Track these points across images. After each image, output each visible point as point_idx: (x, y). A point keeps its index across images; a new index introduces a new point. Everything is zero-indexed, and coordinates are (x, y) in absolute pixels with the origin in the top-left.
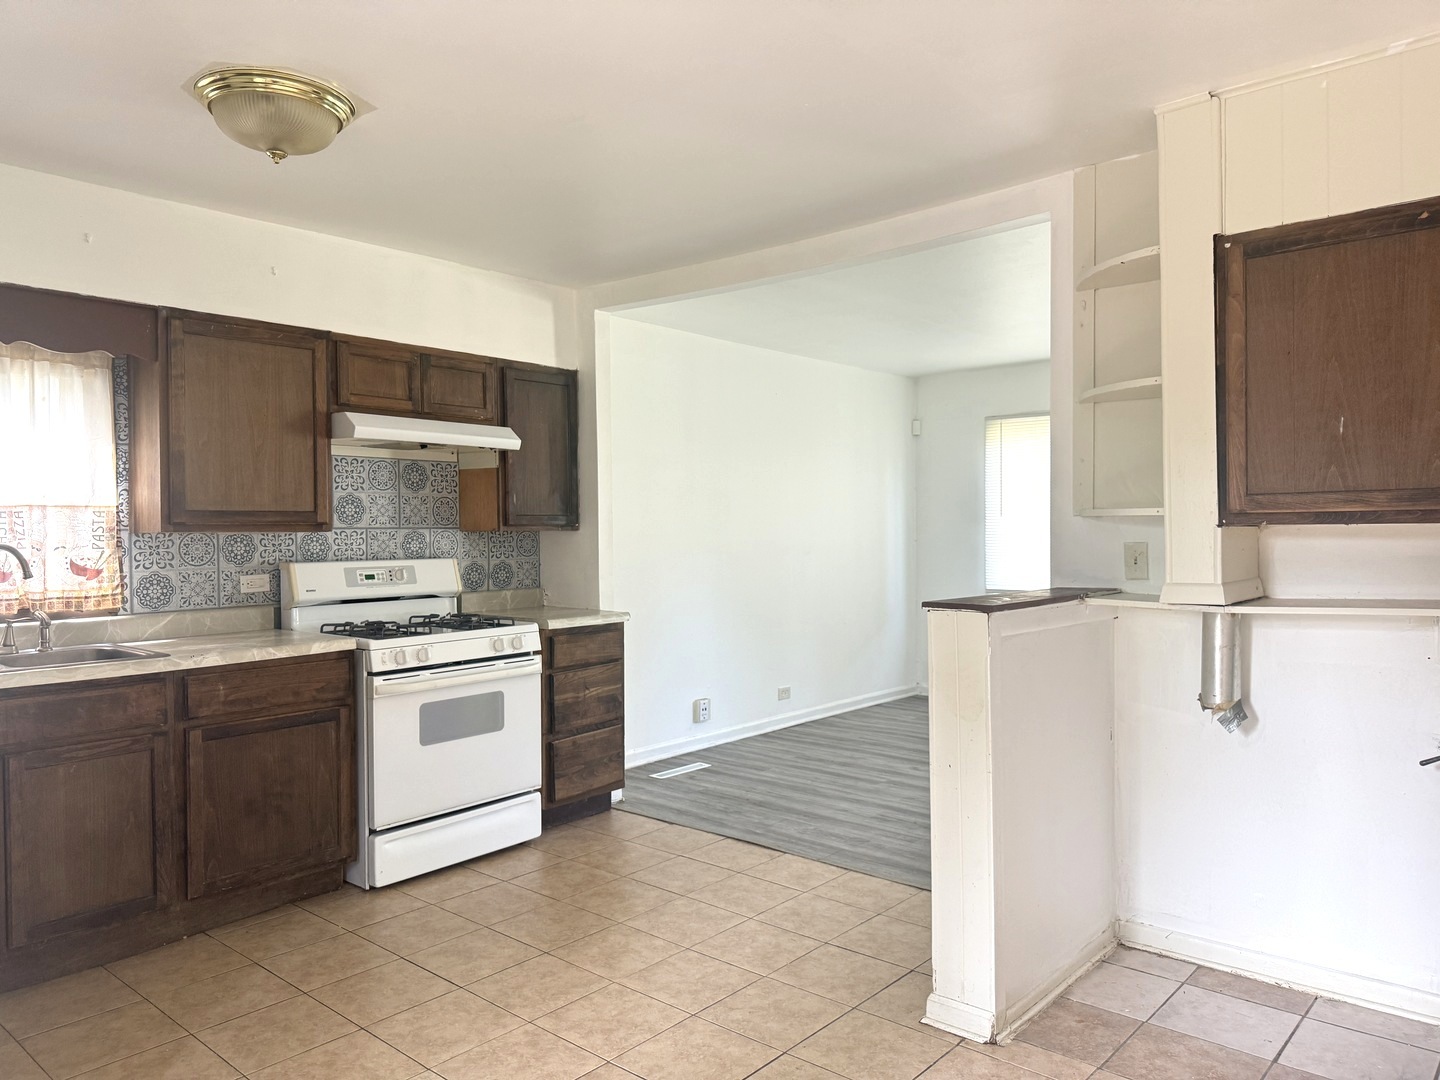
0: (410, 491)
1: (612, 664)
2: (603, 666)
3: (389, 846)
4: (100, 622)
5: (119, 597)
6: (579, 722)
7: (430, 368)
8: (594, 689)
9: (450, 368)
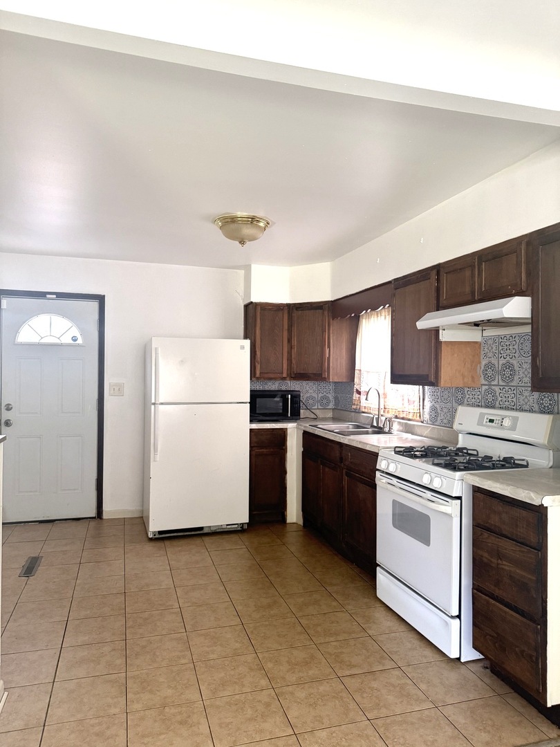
1: (525, 549)
2: (516, 545)
3: (381, 576)
4: (414, 425)
5: (418, 414)
6: (493, 587)
7: (482, 265)
8: (507, 564)
9: (494, 258)
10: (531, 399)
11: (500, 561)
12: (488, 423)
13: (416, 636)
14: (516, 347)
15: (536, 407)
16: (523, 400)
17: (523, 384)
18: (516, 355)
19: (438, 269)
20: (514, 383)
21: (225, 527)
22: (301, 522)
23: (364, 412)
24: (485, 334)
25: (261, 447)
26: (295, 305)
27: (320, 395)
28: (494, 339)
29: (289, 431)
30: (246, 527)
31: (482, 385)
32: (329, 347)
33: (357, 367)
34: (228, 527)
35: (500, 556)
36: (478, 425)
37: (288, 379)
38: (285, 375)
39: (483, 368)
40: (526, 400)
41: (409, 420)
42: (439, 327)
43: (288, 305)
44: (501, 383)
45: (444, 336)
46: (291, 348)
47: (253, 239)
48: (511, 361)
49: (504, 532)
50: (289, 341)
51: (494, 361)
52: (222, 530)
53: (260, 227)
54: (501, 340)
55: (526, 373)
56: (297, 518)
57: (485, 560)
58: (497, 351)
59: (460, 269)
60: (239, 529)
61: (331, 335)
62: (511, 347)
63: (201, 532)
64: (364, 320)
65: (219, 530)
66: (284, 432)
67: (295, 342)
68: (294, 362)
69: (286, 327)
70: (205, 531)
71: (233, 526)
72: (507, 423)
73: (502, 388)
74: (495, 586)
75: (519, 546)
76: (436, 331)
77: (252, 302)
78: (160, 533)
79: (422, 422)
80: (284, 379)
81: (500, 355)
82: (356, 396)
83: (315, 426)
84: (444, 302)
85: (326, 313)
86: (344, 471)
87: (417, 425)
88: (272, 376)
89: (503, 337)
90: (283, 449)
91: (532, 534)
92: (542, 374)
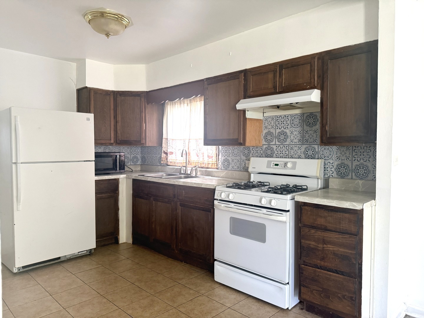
0: (308, 127)
1: (347, 236)
2: (339, 234)
3: (218, 267)
4: (213, 171)
5: (216, 164)
6: (319, 262)
7: (283, 70)
8: (331, 246)
9: (292, 66)
10: (299, 151)
11: (325, 246)
12: (275, 166)
13: (254, 301)
14: (288, 122)
15: (303, 156)
16: (294, 152)
17: (293, 143)
18: (288, 127)
19: (245, 72)
20: (287, 143)
21: (77, 254)
22: (130, 241)
23: (169, 165)
24: (265, 115)
25: (102, 193)
26: (118, 92)
27: (132, 156)
28: (272, 118)
29: (120, 180)
30: (93, 251)
31: (263, 145)
32: (145, 123)
33: (164, 136)
34: (79, 253)
35: (324, 242)
36: (267, 167)
37: (114, 144)
38: (112, 141)
39: (264, 135)
40: (296, 152)
41: (207, 168)
42: (245, 109)
43: (114, 92)
44: (277, 143)
45: (249, 115)
46: (116, 122)
47: (116, 33)
48: (285, 130)
49: (329, 228)
50: (115, 117)
51: (272, 130)
52: (75, 257)
53: (123, 24)
54: (277, 118)
55: (296, 137)
56: (127, 238)
57: (312, 246)
58: (275, 125)
59: (265, 73)
60: (88, 253)
61: (147, 115)
62: (285, 122)
63: (59, 261)
64: (169, 106)
65: (73, 257)
66: (117, 181)
67: (119, 118)
68: (119, 132)
69: (112, 107)
70: (62, 259)
71: (83, 252)
72: (289, 165)
73: (278, 146)
74: (321, 261)
75: (342, 235)
76: (244, 111)
77: (86, 87)
78: (24, 267)
79: (217, 169)
80: (111, 144)
81: (277, 127)
82: (163, 155)
83: (143, 175)
84: (251, 93)
85: (143, 99)
86: (178, 203)
87: (215, 171)
88: (103, 142)
89: (279, 117)
90: (117, 193)
91: (353, 226)
92: (329, 135)
